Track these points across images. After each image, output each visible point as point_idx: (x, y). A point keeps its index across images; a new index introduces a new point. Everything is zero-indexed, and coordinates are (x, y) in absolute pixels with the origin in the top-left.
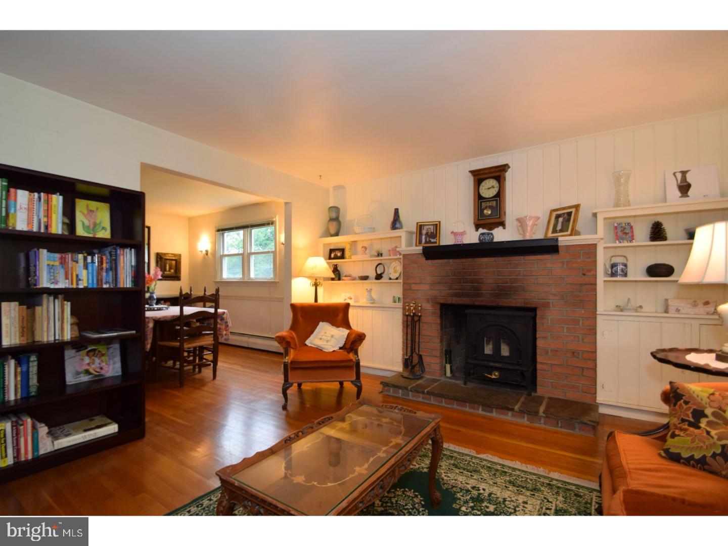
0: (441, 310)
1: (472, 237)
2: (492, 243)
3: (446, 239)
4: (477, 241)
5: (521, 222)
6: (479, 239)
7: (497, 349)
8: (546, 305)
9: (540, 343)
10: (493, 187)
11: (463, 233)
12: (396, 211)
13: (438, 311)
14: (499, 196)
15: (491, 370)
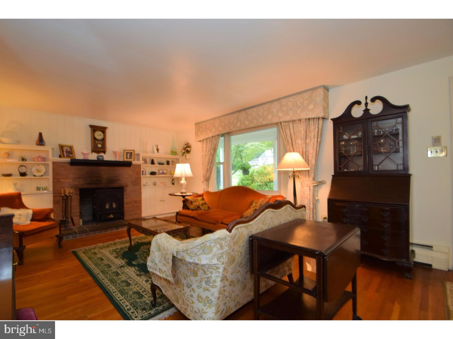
0: (80, 192)
1: (93, 157)
2: (103, 161)
3: (79, 156)
4: (96, 159)
5: (115, 153)
6: (97, 158)
7: (111, 206)
8: (127, 186)
9: (125, 200)
10: (101, 135)
11: (87, 154)
12: (40, 135)
13: (78, 193)
14: (104, 140)
15: (109, 214)
